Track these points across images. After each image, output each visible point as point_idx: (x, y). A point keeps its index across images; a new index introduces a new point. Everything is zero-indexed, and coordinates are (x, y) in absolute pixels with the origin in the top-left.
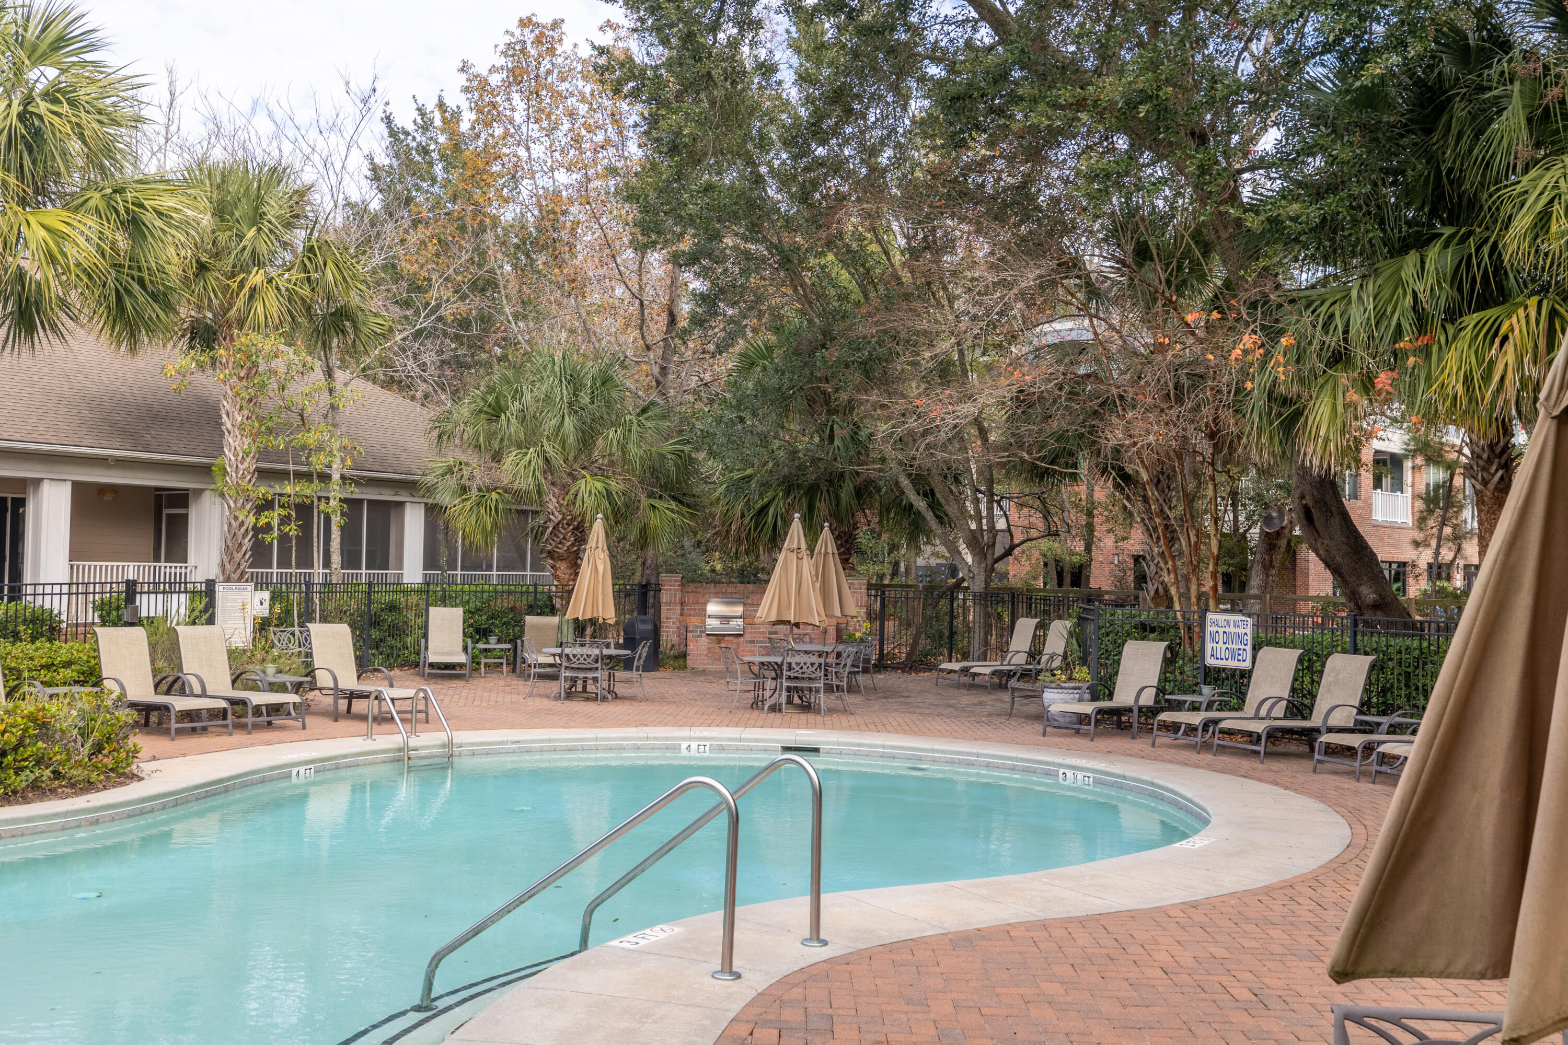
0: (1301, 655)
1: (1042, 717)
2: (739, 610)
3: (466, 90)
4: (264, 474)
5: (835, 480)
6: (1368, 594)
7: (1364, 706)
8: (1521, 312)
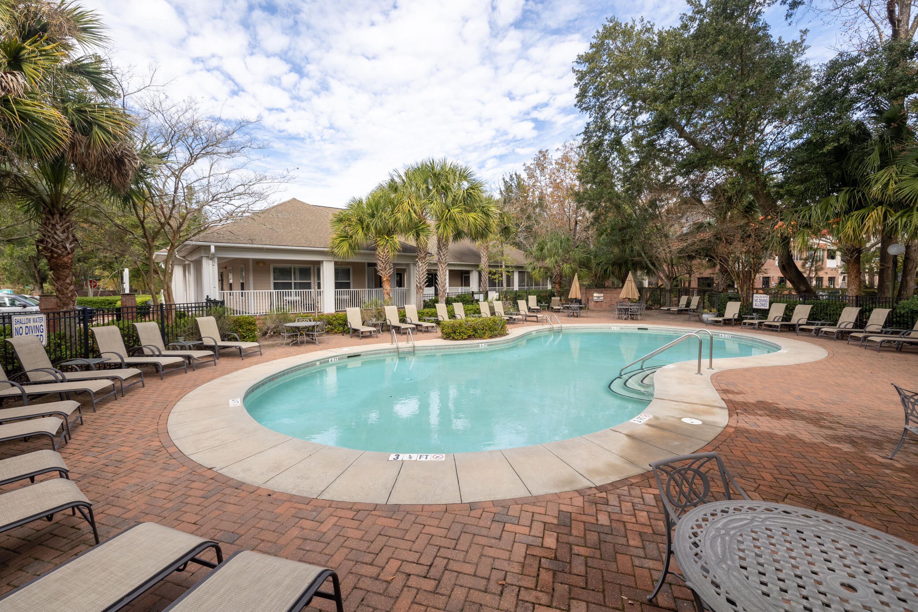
0: (787, 306)
1: (701, 321)
2: (602, 295)
3: (525, 170)
4: (490, 266)
5: (626, 262)
6: (803, 288)
7: (808, 319)
8: (875, 211)
